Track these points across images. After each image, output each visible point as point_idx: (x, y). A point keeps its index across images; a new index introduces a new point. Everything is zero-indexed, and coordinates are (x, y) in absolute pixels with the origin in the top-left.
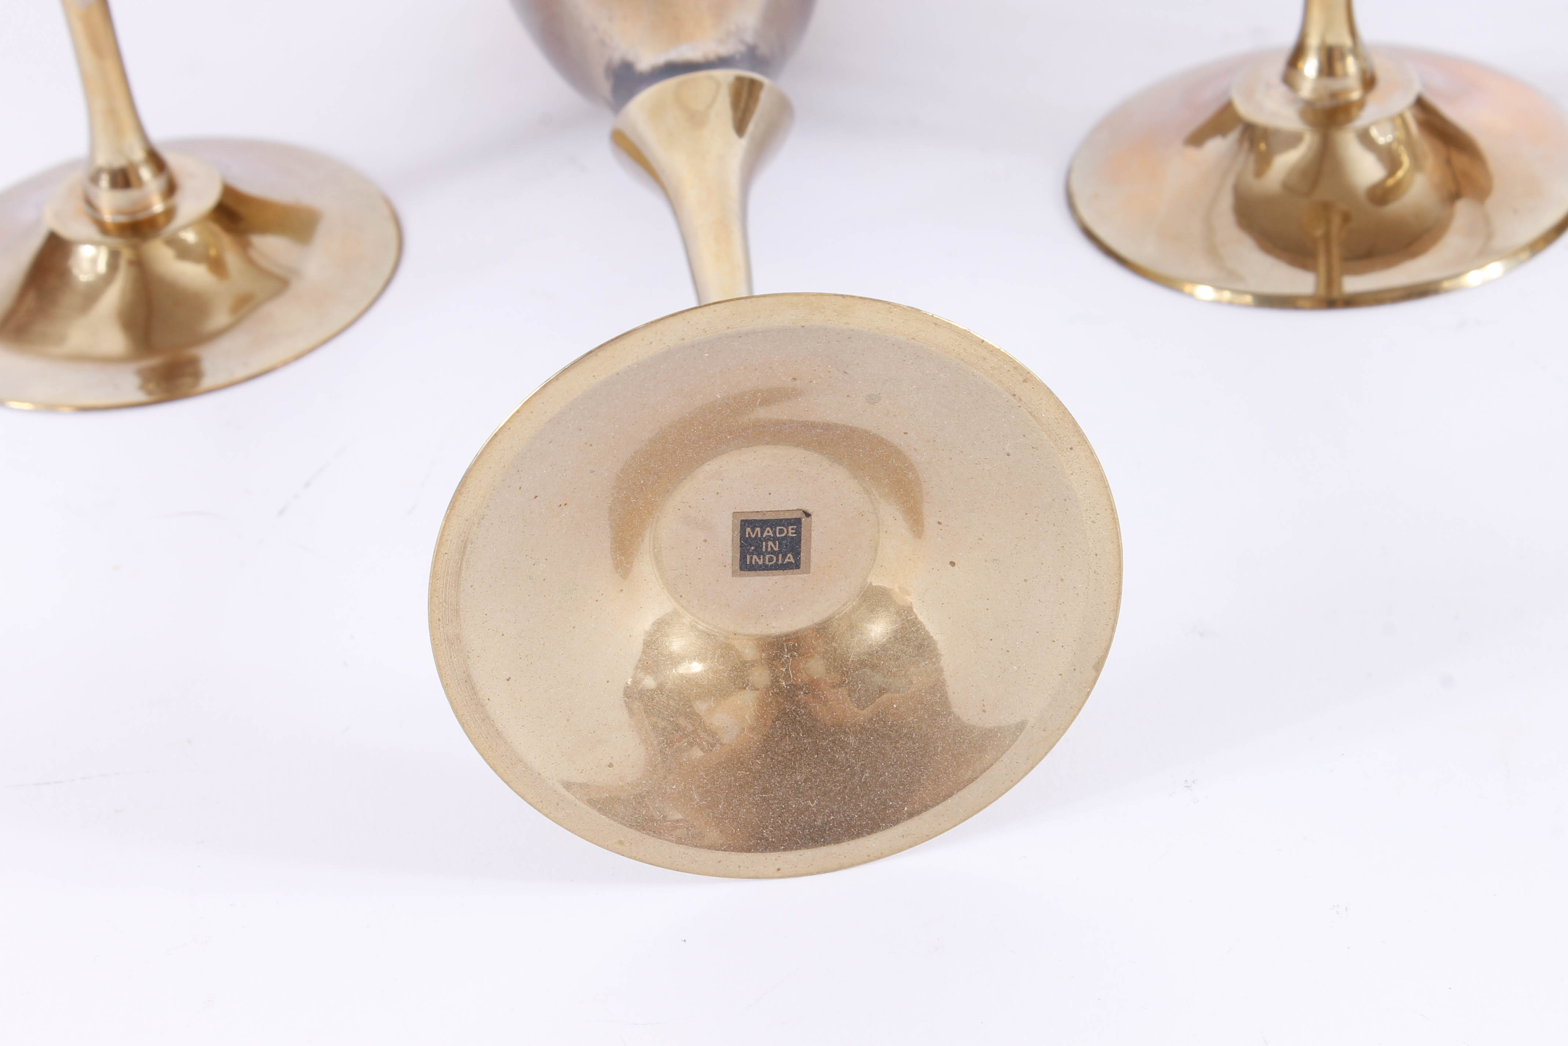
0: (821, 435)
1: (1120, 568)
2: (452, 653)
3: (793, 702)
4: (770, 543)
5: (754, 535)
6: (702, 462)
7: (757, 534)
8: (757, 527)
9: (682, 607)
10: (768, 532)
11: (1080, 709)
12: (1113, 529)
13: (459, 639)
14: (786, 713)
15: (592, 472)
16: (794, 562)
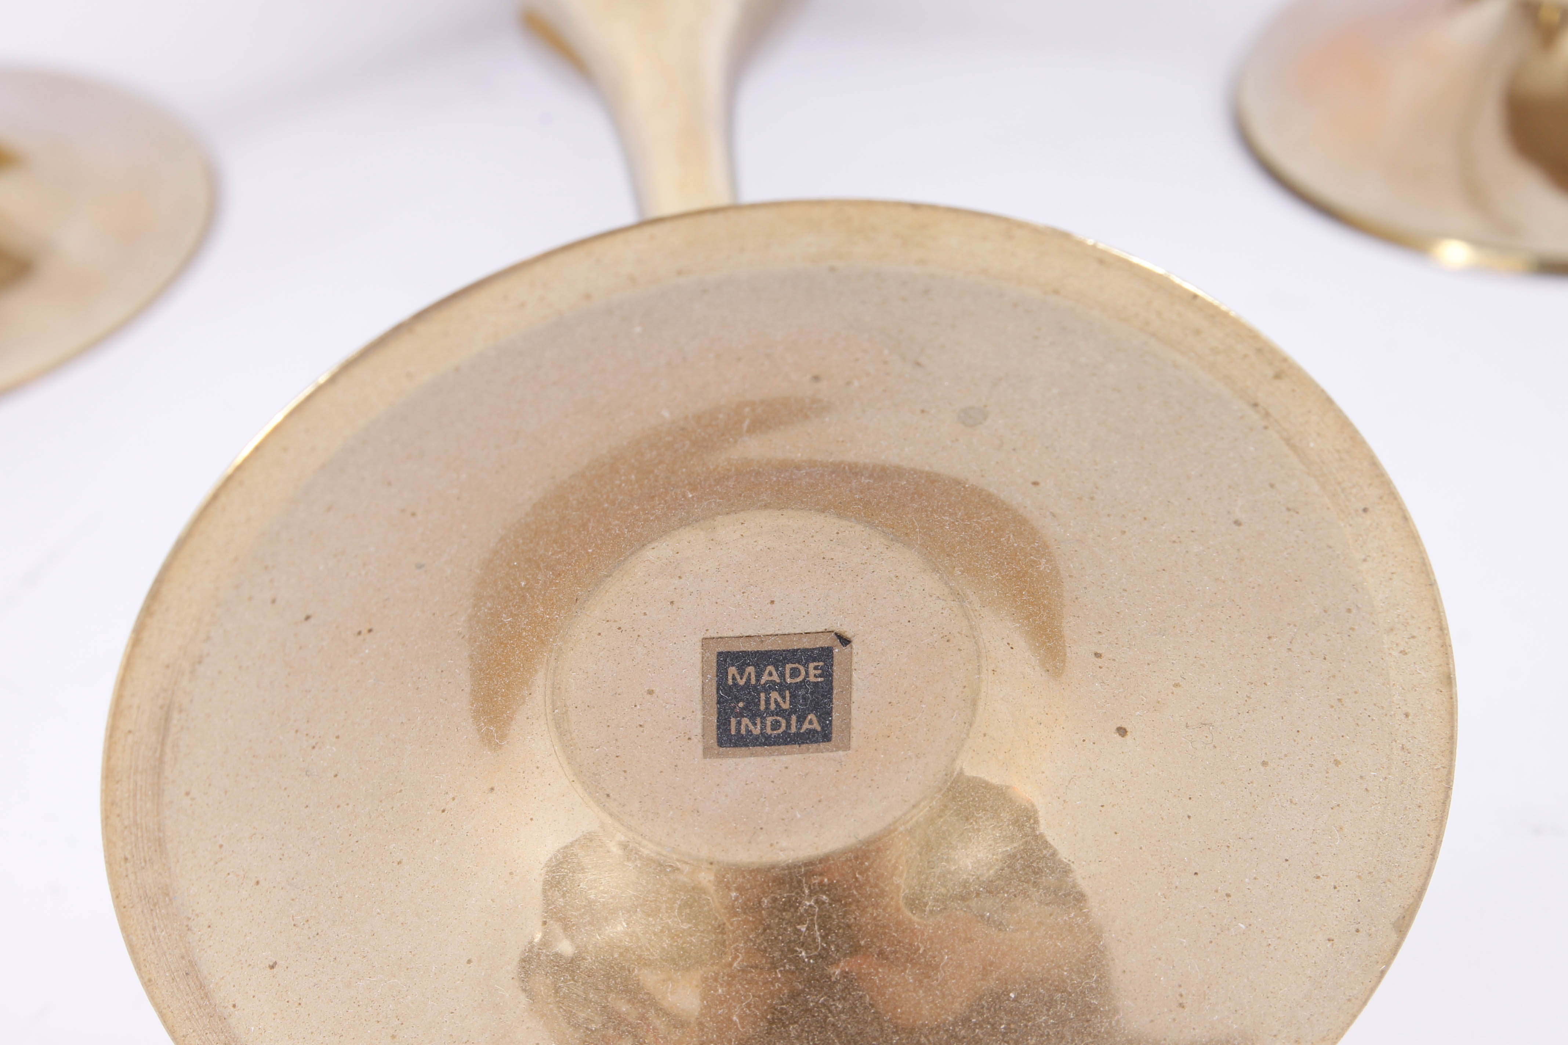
0: (869, 489)
1: (1452, 739)
2: (156, 921)
3: (822, 988)
4: (774, 695)
5: (744, 680)
6: (643, 542)
7: (749, 679)
8: (749, 665)
9: (611, 815)
10: (770, 674)
11: (1365, 1003)
12: (1440, 665)
13: (168, 895)
14: (808, 1010)
15: (420, 566)
16: (819, 729)
